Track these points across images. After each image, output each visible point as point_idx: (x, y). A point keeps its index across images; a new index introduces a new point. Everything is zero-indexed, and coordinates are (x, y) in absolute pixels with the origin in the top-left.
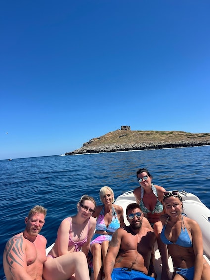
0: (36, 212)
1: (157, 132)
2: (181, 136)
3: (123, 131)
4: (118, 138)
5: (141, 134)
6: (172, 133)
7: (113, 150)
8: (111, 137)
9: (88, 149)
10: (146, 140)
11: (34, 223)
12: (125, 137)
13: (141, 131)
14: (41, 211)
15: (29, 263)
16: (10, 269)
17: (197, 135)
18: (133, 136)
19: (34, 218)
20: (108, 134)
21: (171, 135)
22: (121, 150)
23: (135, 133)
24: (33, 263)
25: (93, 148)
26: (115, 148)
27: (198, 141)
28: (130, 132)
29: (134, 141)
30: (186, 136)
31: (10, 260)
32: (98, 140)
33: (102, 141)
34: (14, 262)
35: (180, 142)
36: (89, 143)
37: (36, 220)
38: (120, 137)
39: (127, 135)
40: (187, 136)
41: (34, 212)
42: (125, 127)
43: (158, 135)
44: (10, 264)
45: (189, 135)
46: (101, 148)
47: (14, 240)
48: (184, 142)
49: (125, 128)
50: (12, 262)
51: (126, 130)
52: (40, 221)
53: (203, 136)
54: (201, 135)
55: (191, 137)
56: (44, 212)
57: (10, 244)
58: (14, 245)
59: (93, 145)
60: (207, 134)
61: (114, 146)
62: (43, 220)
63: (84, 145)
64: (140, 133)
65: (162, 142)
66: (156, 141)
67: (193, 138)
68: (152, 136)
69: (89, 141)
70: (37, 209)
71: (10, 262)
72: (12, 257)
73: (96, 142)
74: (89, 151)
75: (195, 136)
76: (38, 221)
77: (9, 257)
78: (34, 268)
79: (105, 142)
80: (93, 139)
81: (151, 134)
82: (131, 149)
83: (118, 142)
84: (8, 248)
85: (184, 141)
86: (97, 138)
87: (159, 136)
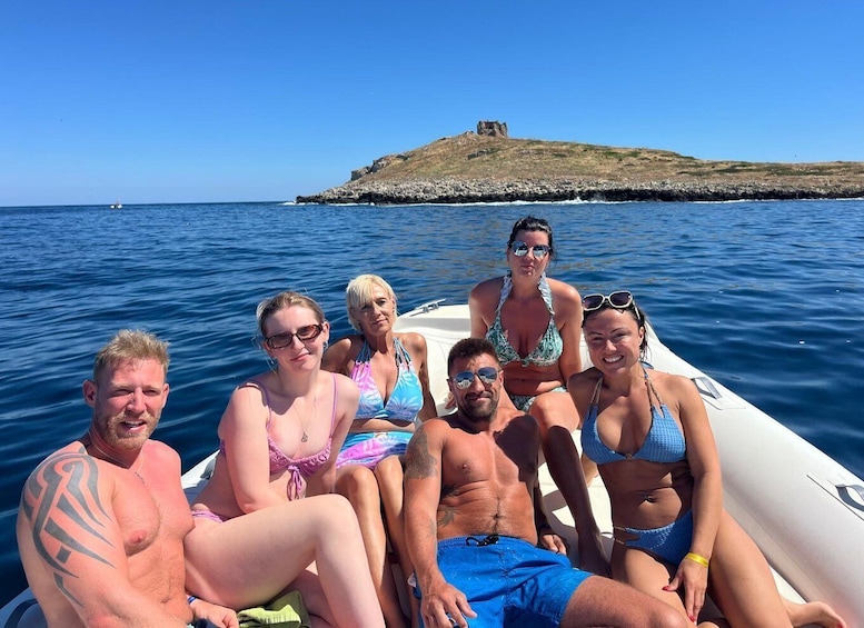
0: (121, 360)
1: (589, 148)
2: (662, 167)
3: (484, 138)
4: (464, 159)
5: (539, 152)
6: (635, 154)
7: (441, 199)
8: (443, 157)
9: (366, 189)
10: (552, 173)
11: (121, 401)
12: (486, 157)
13: (539, 142)
14: (145, 352)
15: (134, 547)
16: (59, 580)
17: (714, 164)
18: (513, 157)
19: (119, 381)
20: (434, 146)
21: (632, 160)
22: (470, 199)
23: (520, 146)
24: (148, 544)
25: (382, 188)
26: (451, 193)
27: (713, 184)
28: (505, 141)
29: (513, 171)
30: (680, 165)
31: (54, 546)
32: (400, 161)
33: (413, 166)
34: (74, 553)
35: (656, 185)
36: (372, 170)
37: (128, 390)
38: (470, 157)
39: (493, 151)
40: (683, 167)
41: (113, 359)
42: (490, 125)
43: (590, 159)
44: (56, 563)
45: (688, 165)
46: (408, 187)
47: (59, 470)
48: (668, 187)
49: (490, 127)
50: (64, 555)
51: (493, 134)
52: (149, 391)
53: (732, 170)
54: (724, 167)
55: (693, 170)
56: (159, 354)
57: (44, 484)
58: (62, 489)
59: (383, 177)
60: (744, 164)
61: (447, 186)
62: (159, 383)
63: (356, 176)
64: (536, 147)
65: (601, 181)
66: (581, 178)
67: (699, 174)
68: (572, 161)
69: (370, 165)
70: (125, 345)
71: (54, 554)
72: (59, 534)
73: (393, 168)
74: (368, 197)
75: (707, 169)
76: (139, 390)
77: (43, 534)
78: (156, 562)
79: (423, 170)
80: (385, 158)
81: (571, 153)
82: (498, 198)
83: (461, 173)
84: (37, 503)
85: (668, 181)
86: (399, 157)
87: (594, 162)
